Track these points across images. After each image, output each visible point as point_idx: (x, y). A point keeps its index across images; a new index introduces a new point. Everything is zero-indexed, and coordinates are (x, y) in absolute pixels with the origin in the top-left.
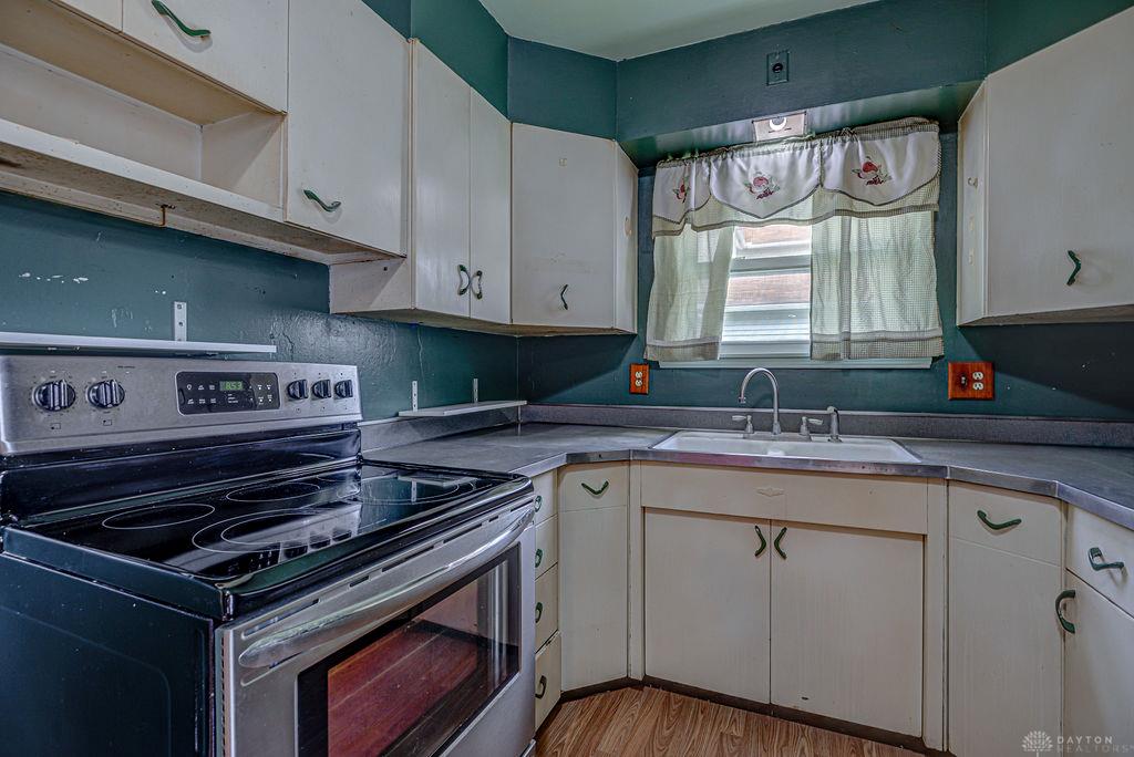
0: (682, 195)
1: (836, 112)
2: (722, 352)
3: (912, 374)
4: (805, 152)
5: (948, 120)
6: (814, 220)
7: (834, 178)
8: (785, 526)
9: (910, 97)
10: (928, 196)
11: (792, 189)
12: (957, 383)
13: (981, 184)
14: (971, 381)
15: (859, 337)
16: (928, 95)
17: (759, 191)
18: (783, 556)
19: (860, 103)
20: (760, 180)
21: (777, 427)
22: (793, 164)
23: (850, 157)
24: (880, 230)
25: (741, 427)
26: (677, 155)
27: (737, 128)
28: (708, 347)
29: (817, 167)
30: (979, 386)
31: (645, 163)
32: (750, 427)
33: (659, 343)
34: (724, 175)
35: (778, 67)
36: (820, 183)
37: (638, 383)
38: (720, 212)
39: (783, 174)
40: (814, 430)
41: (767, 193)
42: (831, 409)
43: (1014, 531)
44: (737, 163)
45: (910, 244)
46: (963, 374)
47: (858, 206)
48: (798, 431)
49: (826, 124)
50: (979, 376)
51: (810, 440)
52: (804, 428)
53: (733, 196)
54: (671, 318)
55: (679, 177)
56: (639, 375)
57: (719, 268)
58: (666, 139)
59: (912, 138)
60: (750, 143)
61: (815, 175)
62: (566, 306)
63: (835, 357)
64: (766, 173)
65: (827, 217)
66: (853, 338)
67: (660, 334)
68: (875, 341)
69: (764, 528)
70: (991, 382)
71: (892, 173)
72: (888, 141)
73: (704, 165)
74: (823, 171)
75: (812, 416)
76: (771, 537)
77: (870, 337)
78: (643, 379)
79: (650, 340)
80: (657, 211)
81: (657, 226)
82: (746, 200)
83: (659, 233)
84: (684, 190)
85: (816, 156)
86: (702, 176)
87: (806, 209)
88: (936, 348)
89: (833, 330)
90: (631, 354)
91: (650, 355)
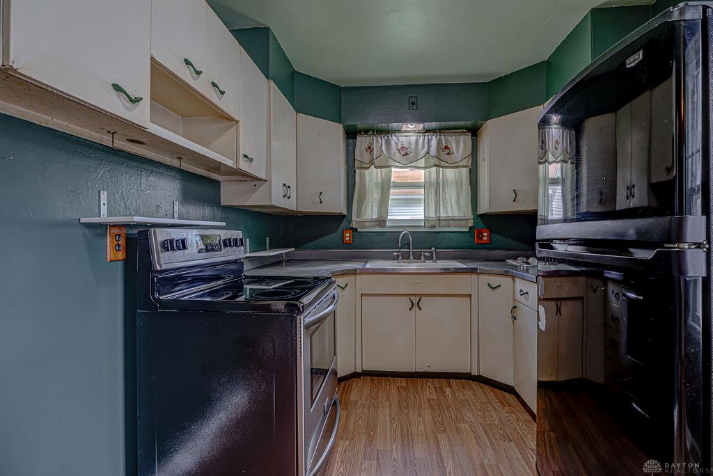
0: (369, 151)
1: (434, 124)
2: (388, 224)
3: (460, 234)
4: (422, 138)
5: (474, 132)
6: (425, 168)
7: (433, 151)
8: (421, 296)
9: (461, 123)
10: (468, 162)
11: (417, 153)
12: (478, 236)
13: (486, 160)
14: (483, 236)
15: (443, 218)
16: (468, 123)
17: (403, 153)
18: (421, 309)
19: (443, 123)
20: (403, 148)
21: (411, 257)
22: (417, 142)
23: (439, 142)
24: (450, 174)
25: (397, 258)
26: (366, 132)
27: (394, 125)
28: (381, 221)
29: (426, 145)
30: (485, 238)
31: (351, 134)
32: (400, 258)
33: (358, 219)
34: (388, 143)
35: (413, 103)
36: (428, 152)
37: (347, 239)
38: (387, 161)
39: (413, 147)
40: (427, 258)
41: (406, 154)
42: (433, 249)
43: (499, 289)
44: (394, 139)
45: (461, 180)
46: (480, 233)
47: (443, 164)
48: (420, 259)
49: (430, 128)
50: (485, 234)
51: (425, 262)
52: (422, 257)
53: (392, 155)
54: (364, 208)
55: (368, 142)
56: (348, 235)
57: (385, 186)
58: (360, 124)
59: (462, 138)
60: (399, 131)
61: (426, 149)
62: (321, 202)
63: (434, 226)
64: (406, 145)
65: (431, 167)
66: (441, 218)
67: (359, 215)
68: (449, 220)
69: (413, 298)
70: (490, 237)
71: (455, 151)
72: (453, 137)
73: (379, 138)
74: (429, 147)
75: (427, 252)
76: (415, 301)
77: (447, 218)
78: (350, 236)
79: (354, 218)
80: (358, 157)
81: (357, 164)
82: (397, 156)
83: (358, 168)
84: (370, 148)
85: (426, 141)
86: (379, 142)
87: (422, 163)
88: (471, 223)
89: (432, 215)
90: (344, 224)
91: (354, 225)
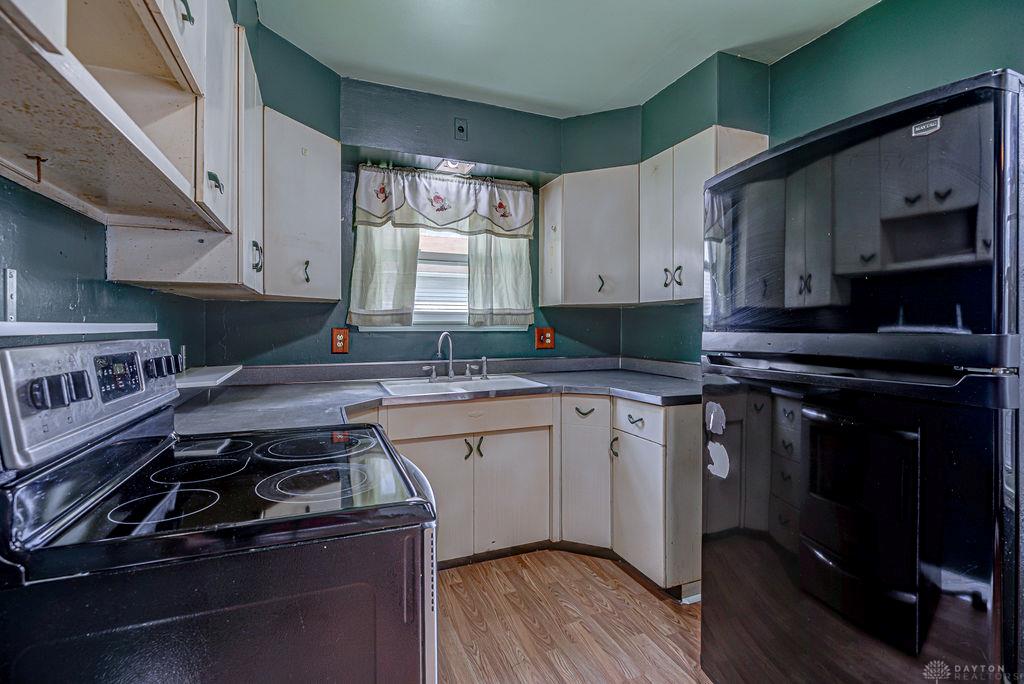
0: (382, 196)
1: (483, 167)
2: (415, 319)
3: (515, 335)
4: (466, 186)
5: (536, 187)
6: (471, 233)
7: (483, 208)
8: (481, 435)
9: (521, 171)
10: (529, 230)
11: (458, 209)
12: (539, 339)
13: (559, 229)
14: (545, 338)
15: (497, 312)
16: (529, 173)
17: (438, 206)
18: (481, 455)
19: (496, 167)
20: (438, 198)
21: (451, 373)
22: (458, 192)
23: (492, 196)
24: (505, 245)
25: (428, 374)
26: (376, 163)
27: (423, 159)
28: (403, 316)
29: (472, 198)
30: (548, 341)
31: (353, 162)
32: (434, 373)
33: (362, 311)
34: (414, 188)
35: (461, 129)
36: (475, 210)
37: (340, 345)
38: (411, 216)
39: (453, 198)
40: (473, 373)
41: (442, 209)
42: (484, 358)
43: (590, 415)
44: (423, 181)
45: (521, 257)
46: (542, 333)
47: (497, 229)
48: (464, 374)
49: (477, 172)
50: (548, 335)
51: (471, 379)
52: (467, 372)
53: (421, 206)
54: (371, 292)
55: (379, 180)
56: (340, 337)
57: (411, 258)
58: (370, 144)
59: (522, 194)
60: (432, 170)
61: (472, 204)
62: (308, 280)
63: (481, 324)
64: (442, 194)
65: (480, 232)
66: (494, 312)
67: (363, 304)
68: (504, 315)
69: (470, 440)
70: (553, 339)
71: (512, 212)
72: (510, 192)
73: (399, 177)
74: (477, 201)
75: (473, 363)
76: (474, 445)
77: (502, 312)
78: (344, 340)
79: (354, 308)
80: (361, 203)
81: (360, 216)
82: (429, 210)
83: (362, 223)
84: (384, 193)
85: (472, 191)
86: (399, 183)
87: (465, 225)
88: (531, 320)
89: (479, 306)
90: (334, 318)
91: (355, 321)
